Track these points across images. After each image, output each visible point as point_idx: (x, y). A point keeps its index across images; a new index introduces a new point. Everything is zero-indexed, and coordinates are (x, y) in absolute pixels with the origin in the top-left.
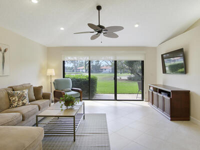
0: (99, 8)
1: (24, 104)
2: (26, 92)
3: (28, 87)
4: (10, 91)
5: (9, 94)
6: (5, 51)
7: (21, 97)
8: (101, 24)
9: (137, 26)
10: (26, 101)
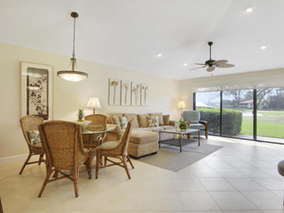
0: (210, 44)
1: (155, 126)
2: (157, 117)
3: (159, 115)
4: (148, 116)
5: (147, 118)
6: (146, 88)
7: (154, 121)
8: (212, 59)
9: (264, 48)
10: (157, 124)
